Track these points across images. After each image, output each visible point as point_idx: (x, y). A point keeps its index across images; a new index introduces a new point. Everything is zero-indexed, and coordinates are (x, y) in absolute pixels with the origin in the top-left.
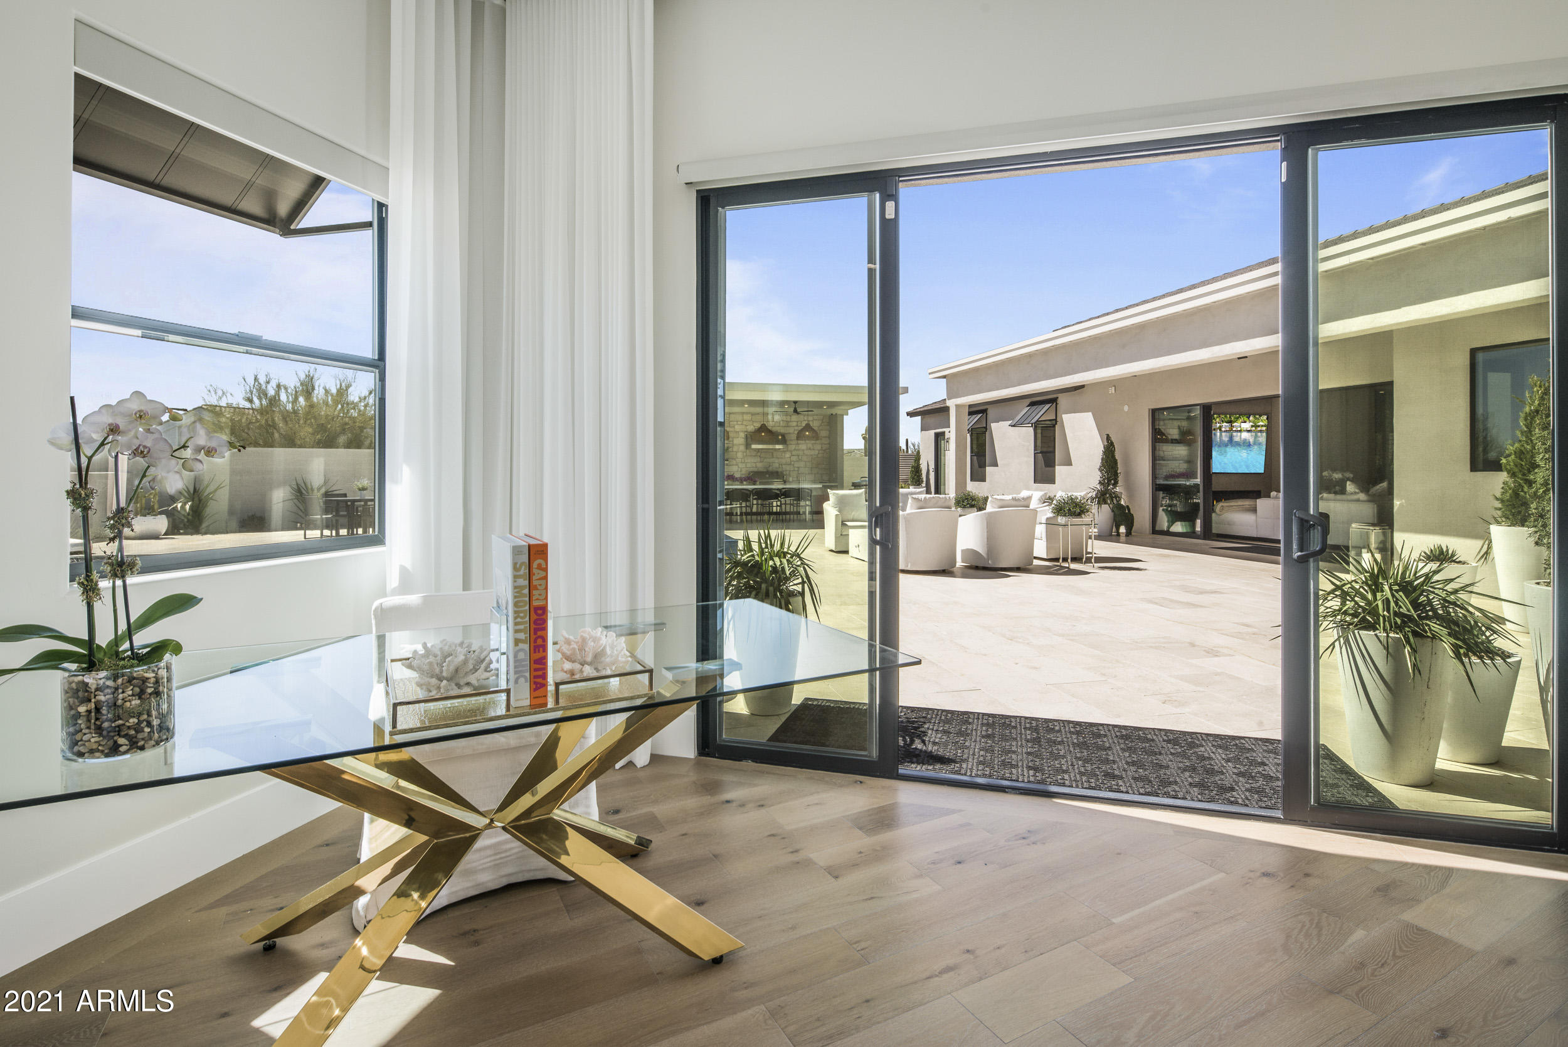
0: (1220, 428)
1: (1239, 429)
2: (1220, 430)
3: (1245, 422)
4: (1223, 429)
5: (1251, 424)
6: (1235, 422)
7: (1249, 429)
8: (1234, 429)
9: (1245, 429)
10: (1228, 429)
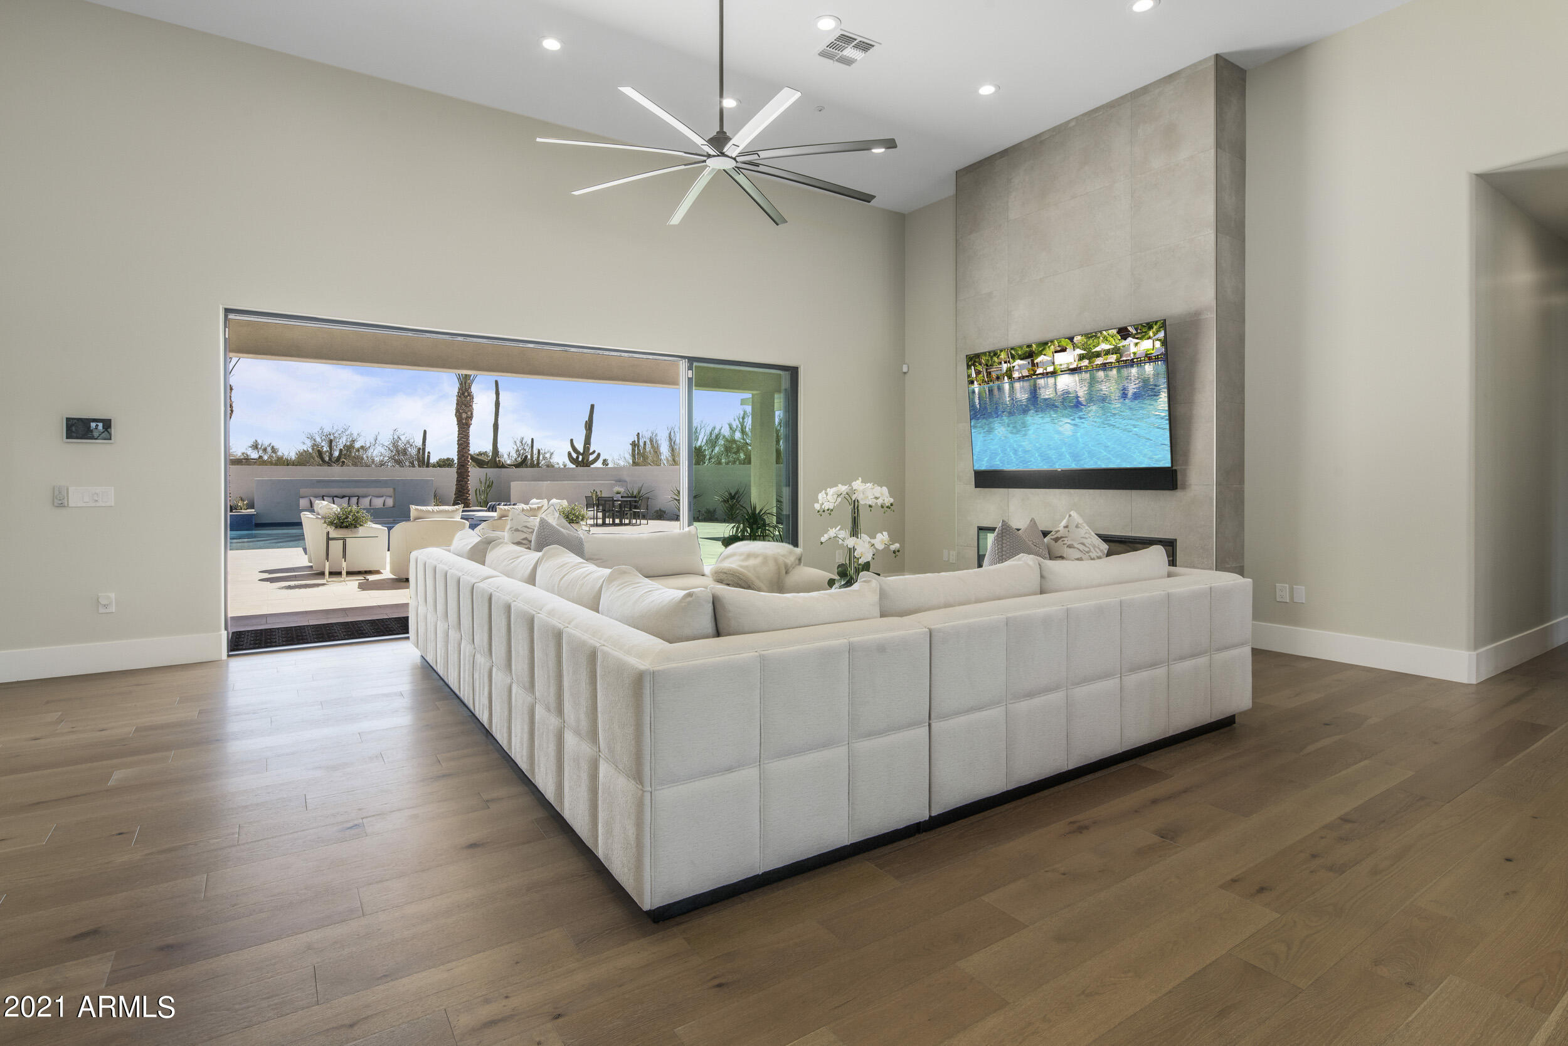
0: (1009, 373)
1: (1050, 369)
2: (1010, 377)
3: (1064, 350)
4: (1016, 375)
5: (1079, 351)
6: (1040, 353)
7: (1074, 366)
8: (1040, 371)
9: (1064, 367)
10: (1025, 373)
